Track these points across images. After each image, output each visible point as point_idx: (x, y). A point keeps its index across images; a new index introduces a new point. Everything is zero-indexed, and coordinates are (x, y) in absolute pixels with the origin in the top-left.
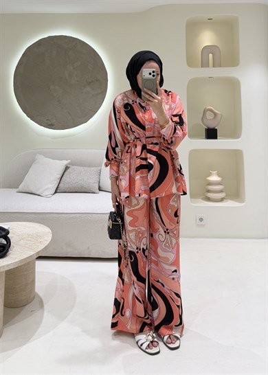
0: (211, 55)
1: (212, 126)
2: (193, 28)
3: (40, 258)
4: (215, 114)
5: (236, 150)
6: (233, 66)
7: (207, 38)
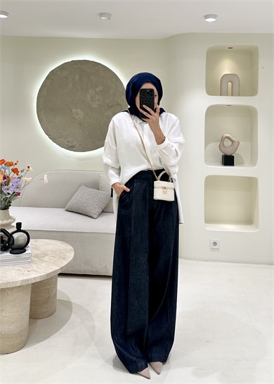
0: (230, 83)
1: (229, 154)
2: (213, 56)
3: (61, 275)
4: (232, 141)
5: (250, 178)
6: (252, 95)
7: (227, 67)
